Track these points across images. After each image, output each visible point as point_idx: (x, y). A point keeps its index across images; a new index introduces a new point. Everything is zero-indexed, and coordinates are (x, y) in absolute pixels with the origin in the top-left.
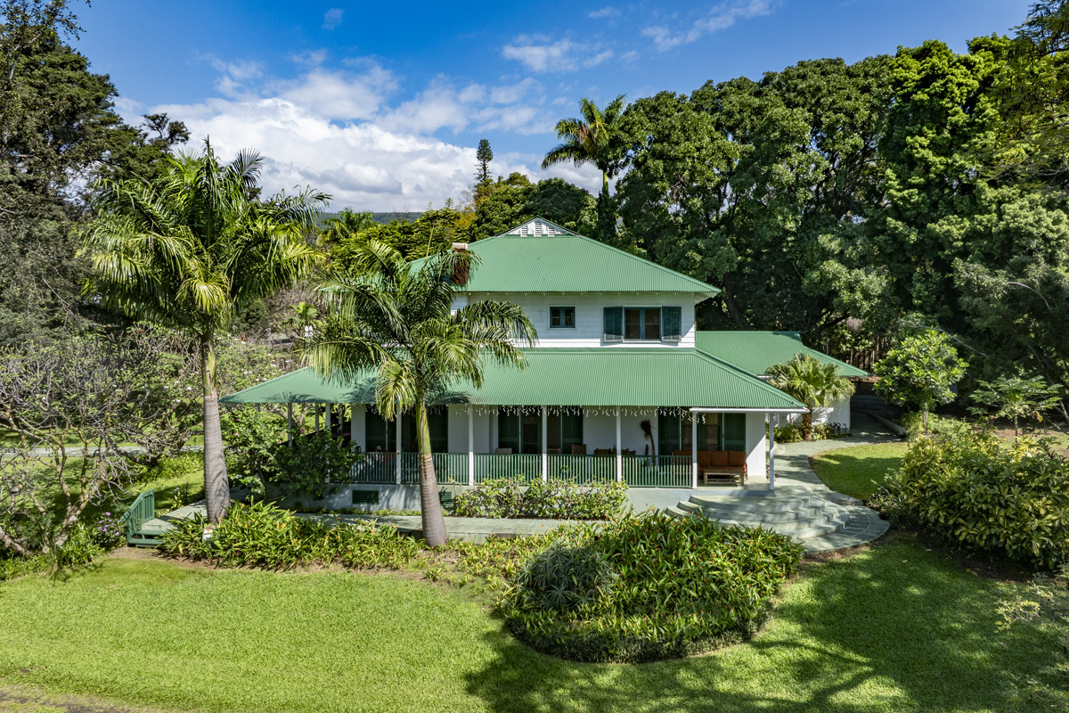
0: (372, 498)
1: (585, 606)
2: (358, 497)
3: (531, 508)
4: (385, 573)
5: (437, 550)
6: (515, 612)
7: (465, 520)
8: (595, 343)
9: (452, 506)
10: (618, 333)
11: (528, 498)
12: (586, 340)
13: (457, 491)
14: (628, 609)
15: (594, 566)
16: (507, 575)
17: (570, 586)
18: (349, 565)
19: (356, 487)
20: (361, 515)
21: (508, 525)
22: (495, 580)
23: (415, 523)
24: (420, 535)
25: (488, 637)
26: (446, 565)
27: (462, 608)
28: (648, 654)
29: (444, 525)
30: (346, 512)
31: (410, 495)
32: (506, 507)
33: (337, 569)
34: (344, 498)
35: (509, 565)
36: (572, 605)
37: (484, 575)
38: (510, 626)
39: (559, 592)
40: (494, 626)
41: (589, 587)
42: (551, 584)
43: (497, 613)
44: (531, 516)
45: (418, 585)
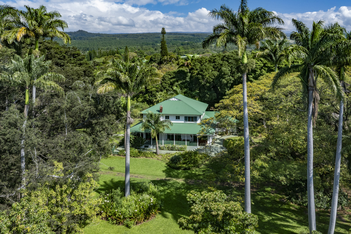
0: (148, 147)
1: (178, 163)
2: (145, 147)
3: (172, 149)
4: (151, 158)
5: (158, 155)
6: (169, 164)
7: (162, 151)
8: (183, 122)
9: (160, 148)
10: (187, 120)
11: (172, 147)
12: (182, 121)
13: (161, 146)
14: (184, 164)
15: (180, 158)
16: (168, 159)
17: (177, 161)
18: (146, 157)
19: (145, 145)
20: (146, 149)
21: (169, 152)
22: (167, 160)
23: (155, 151)
24: (156, 153)
25: (165, 166)
26: (160, 157)
27: (162, 163)
28: (185, 169)
29: (159, 152)
30: (144, 149)
31: (153, 146)
32: (168, 149)
33: (145, 158)
34: (143, 147)
35: (169, 158)
36: (177, 163)
37: (165, 159)
38: (169, 165)
39: (175, 161)
40: (166, 165)
41: (179, 161)
42: (174, 160)
43: (167, 164)
44: (172, 150)
45: (156, 160)
